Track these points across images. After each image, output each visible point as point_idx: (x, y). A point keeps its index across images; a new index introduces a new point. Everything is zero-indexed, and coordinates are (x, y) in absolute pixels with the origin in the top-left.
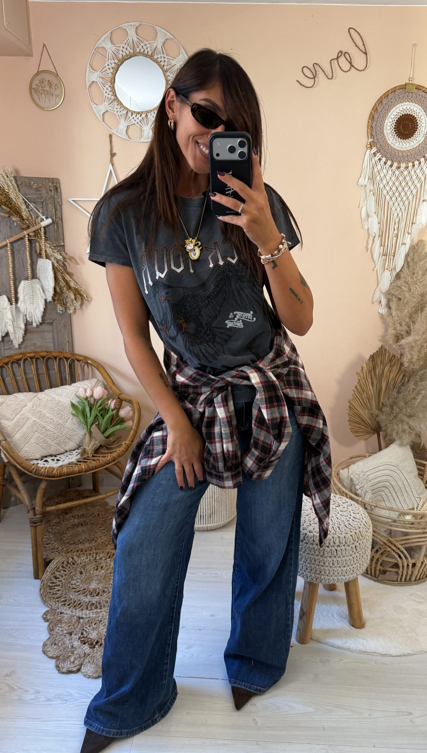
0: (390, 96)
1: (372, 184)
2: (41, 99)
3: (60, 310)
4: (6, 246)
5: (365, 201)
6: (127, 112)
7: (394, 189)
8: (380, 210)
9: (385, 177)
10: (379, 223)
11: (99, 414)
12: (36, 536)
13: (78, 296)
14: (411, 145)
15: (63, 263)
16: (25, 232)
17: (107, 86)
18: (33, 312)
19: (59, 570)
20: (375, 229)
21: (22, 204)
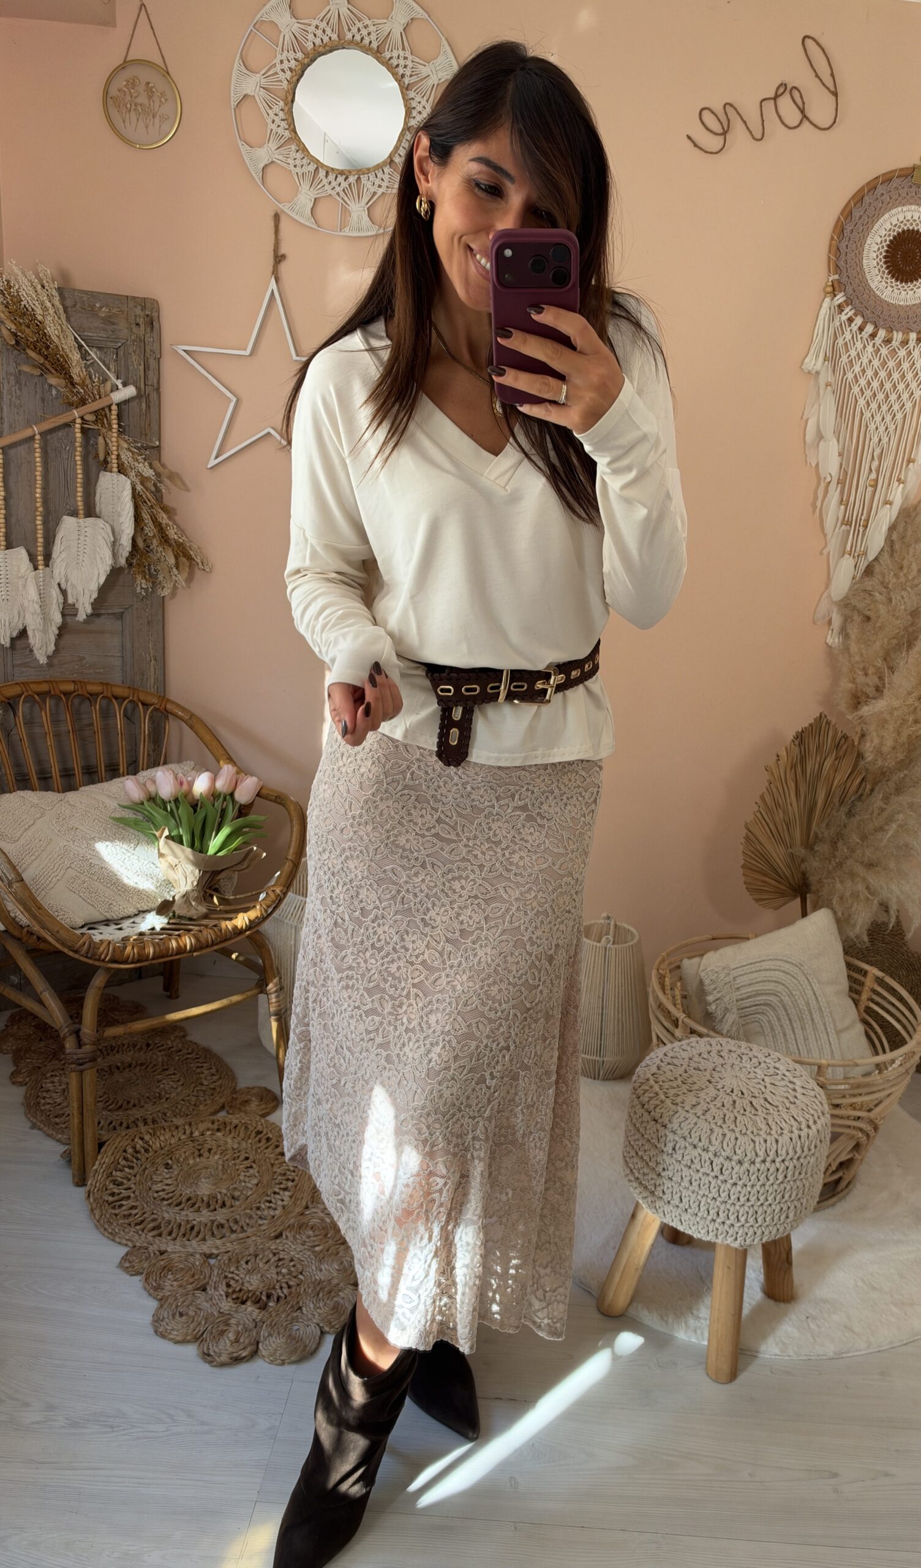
0: (880, 189)
1: (830, 370)
2: (127, 121)
3: (142, 588)
4: (32, 438)
5: (816, 406)
6: (317, 168)
7: (875, 384)
8: (844, 426)
9: (859, 358)
10: (841, 455)
13: (182, 559)
14: (916, 295)
15: (155, 485)
16: (75, 411)
17: (276, 109)
18: (81, 589)
20: (831, 466)
21: (73, 349)
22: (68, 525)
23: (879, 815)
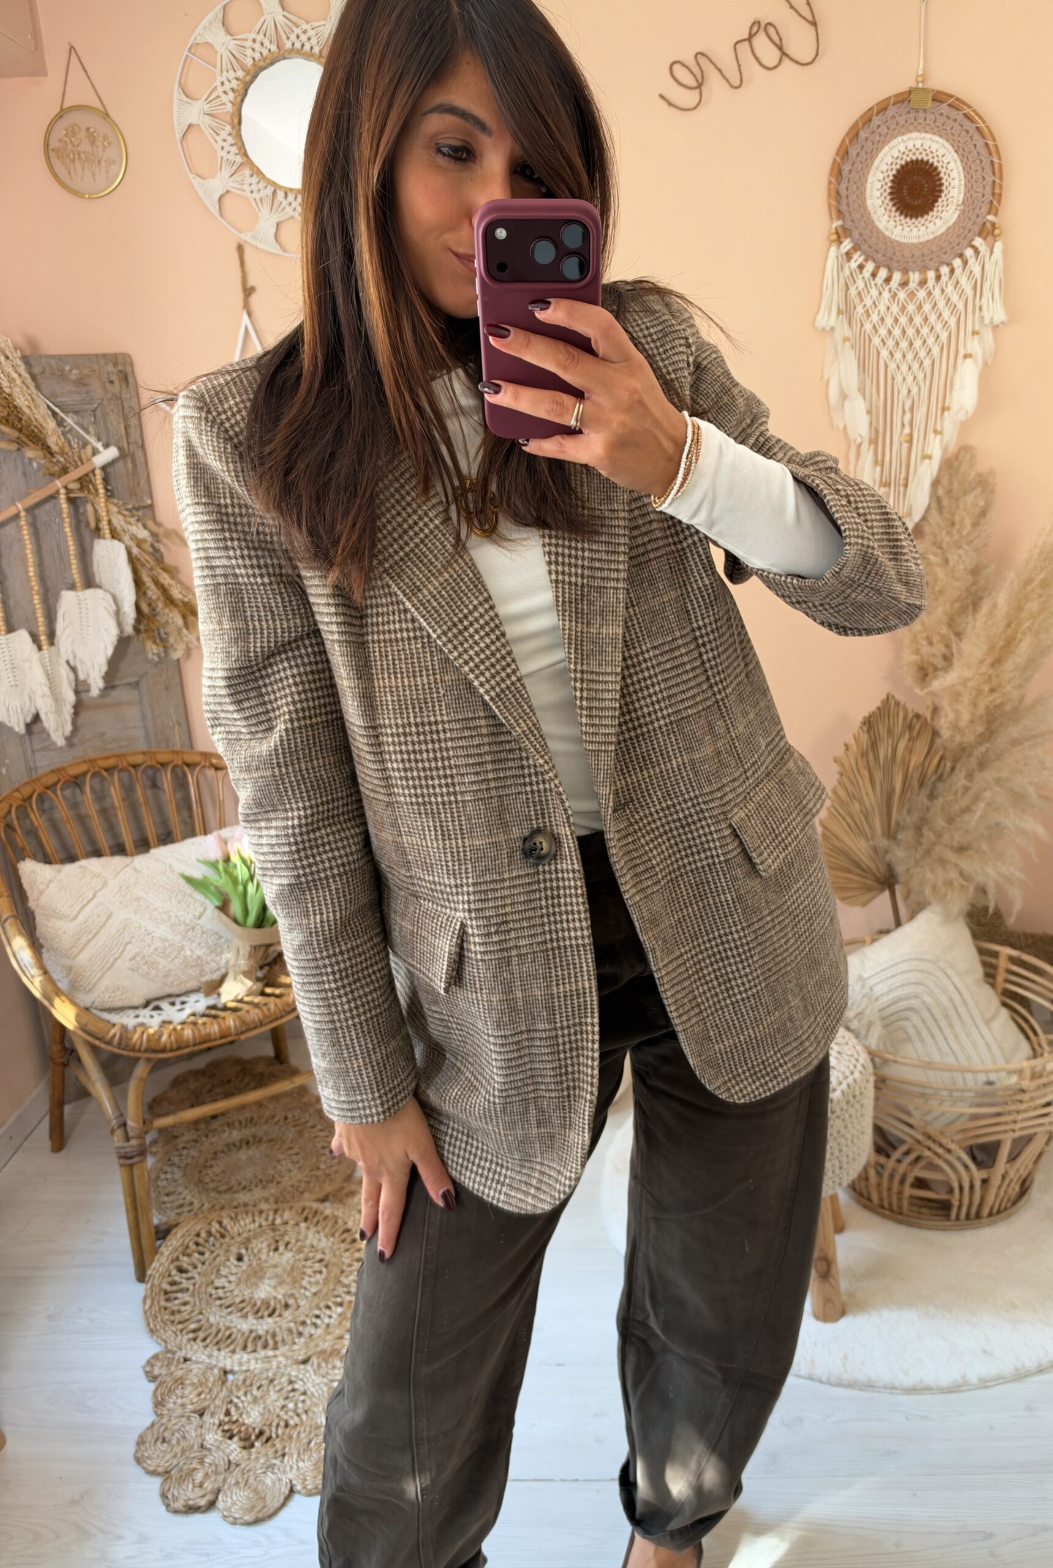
0: (876, 121)
1: (846, 323)
2: (72, 172)
3: (154, 654)
4: (17, 516)
5: (835, 365)
6: (275, 191)
7: (897, 332)
8: (868, 383)
9: (876, 306)
10: (869, 412)
12: (134, 1187)
13: (191, 618)
14: (930, 230)
15: (152, 546)
16: (58, 483)
17: (224, 134)
19: (188, 1251)
20: (860, 426)
21: (46, 418)
22: (68, 600)
23: (964, 794)
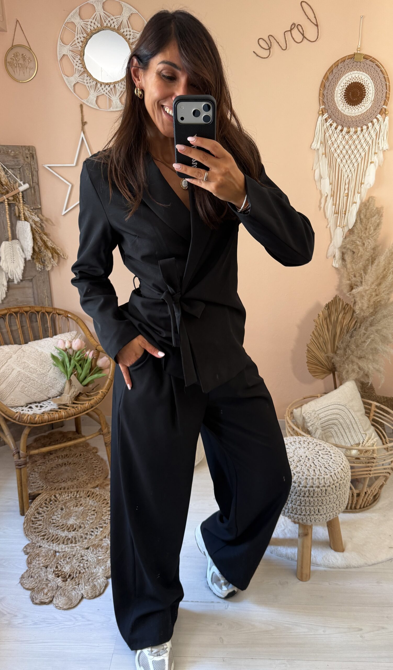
0: (340, 66)
1: (323, 148)
2: (15, 71)
3: (39, 268)
5: (318, 164)
6: (97, 83)
7: (344, 152)
8: (332, 171)
9: (336, 141)
10: (331, 184)
11: (77, 365)
12: (21, 477)
13: (55, 254)
14: (359, 111)
15: (40, 224)
16: (4, 197)
17: (77, 59)
18: (14, 271)
19: (42, 506)
20: (327, 190)
21: (1, 170)
22: (5, 245)
23: (363, 336)
